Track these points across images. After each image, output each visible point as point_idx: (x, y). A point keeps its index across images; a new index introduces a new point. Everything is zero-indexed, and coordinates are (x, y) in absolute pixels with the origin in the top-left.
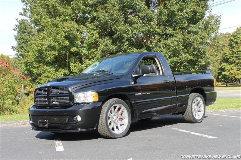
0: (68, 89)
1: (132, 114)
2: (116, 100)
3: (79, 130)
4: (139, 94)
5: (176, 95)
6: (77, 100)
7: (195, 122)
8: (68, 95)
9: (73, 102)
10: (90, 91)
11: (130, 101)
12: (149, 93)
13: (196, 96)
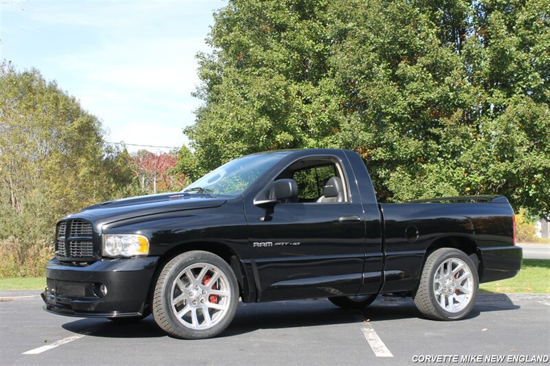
0: (92, 226)
1: (244, 290)
2: (199, 254)
3: (115, 314)
4: (265, 244)
5: (382, 251)
6: (108, 250)
7: (441, 317)
8: (91, 238)
9: (100, 254)
10: (139, 232)
11: (238, 258)
12: (295, 244)
13: (449, 254)
